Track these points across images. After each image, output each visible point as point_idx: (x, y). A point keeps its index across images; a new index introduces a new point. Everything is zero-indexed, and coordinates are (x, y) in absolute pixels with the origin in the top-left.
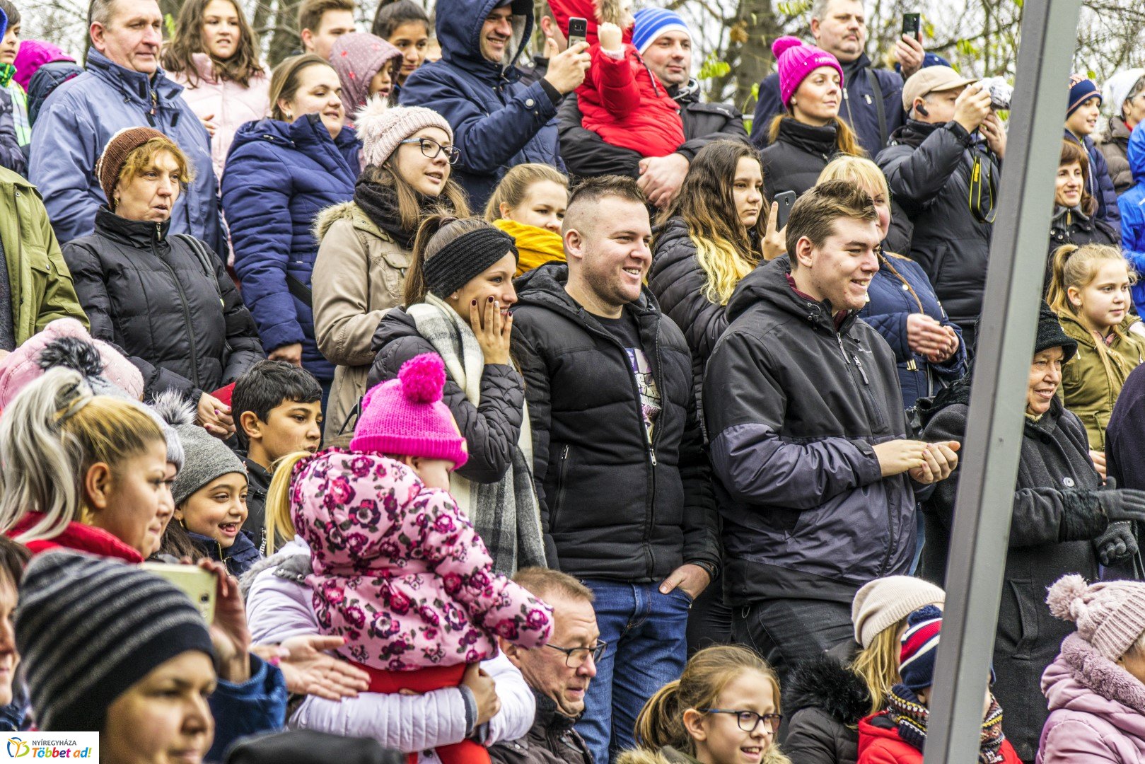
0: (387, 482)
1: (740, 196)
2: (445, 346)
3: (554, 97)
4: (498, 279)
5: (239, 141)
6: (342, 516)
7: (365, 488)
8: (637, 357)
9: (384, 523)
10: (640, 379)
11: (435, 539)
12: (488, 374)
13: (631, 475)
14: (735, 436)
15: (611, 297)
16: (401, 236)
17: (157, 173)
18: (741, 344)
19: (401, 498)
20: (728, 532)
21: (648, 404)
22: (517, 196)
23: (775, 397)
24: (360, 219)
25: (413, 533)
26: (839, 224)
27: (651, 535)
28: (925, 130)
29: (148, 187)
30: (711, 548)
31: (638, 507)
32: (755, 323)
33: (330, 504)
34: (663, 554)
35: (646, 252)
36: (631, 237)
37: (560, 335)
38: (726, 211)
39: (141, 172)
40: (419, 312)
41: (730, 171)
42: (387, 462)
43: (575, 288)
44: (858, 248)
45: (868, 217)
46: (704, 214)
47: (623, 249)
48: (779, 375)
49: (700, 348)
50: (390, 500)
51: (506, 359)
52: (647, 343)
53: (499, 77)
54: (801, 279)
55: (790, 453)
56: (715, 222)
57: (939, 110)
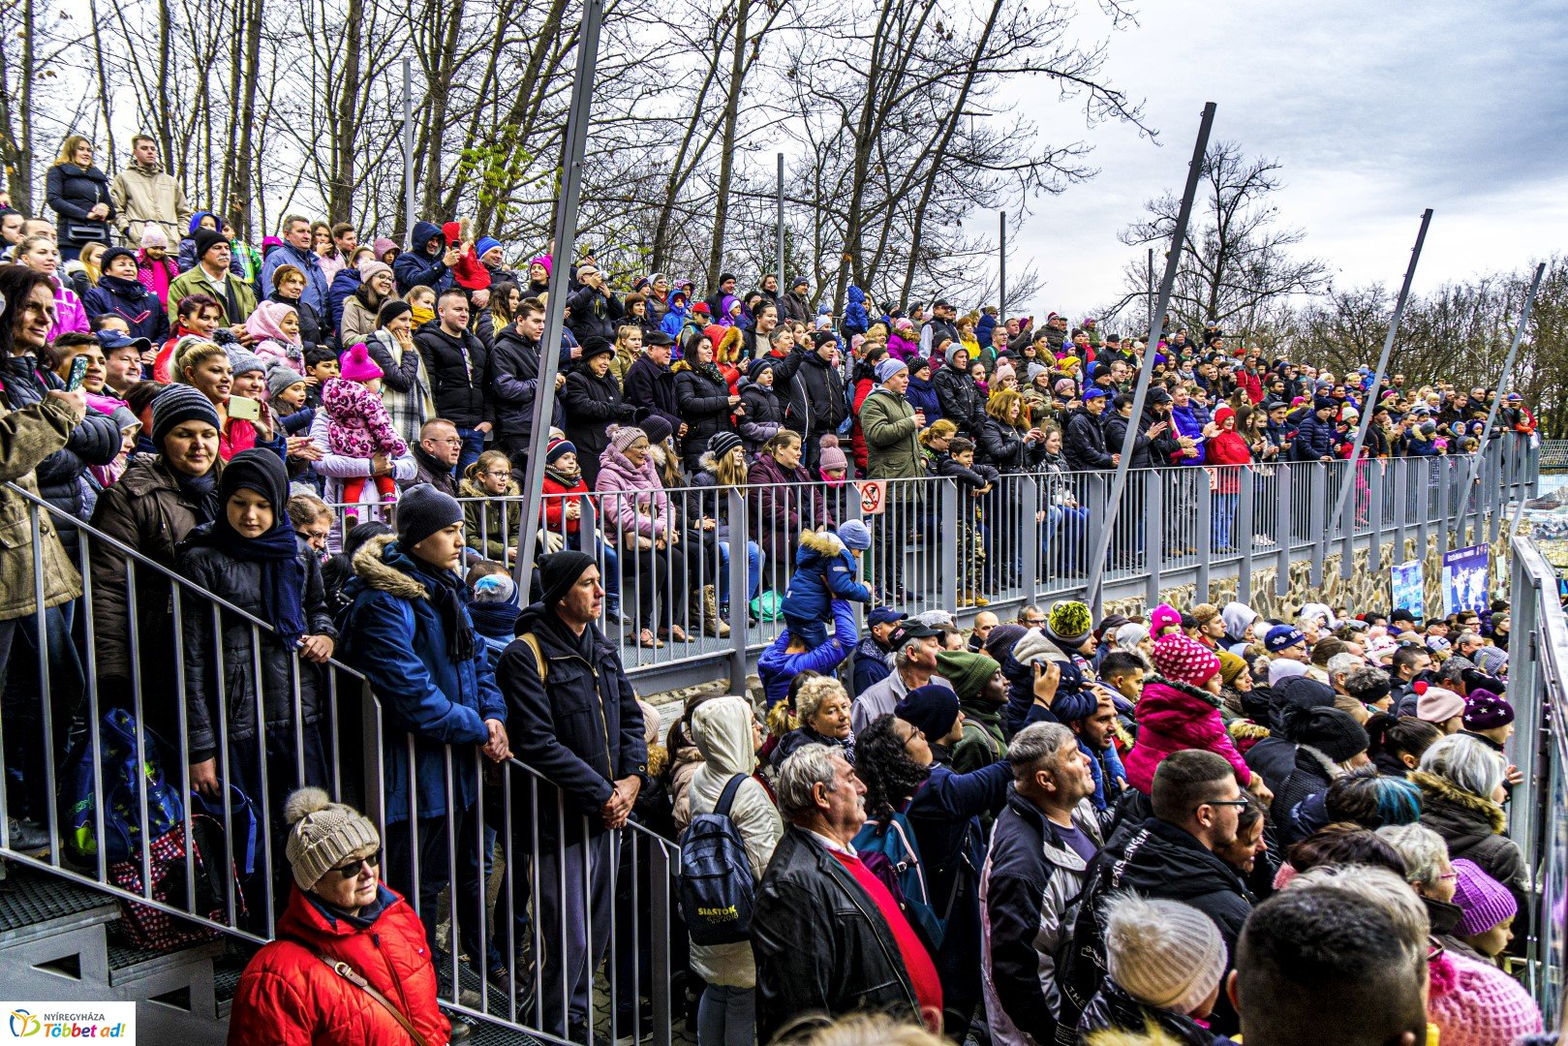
0: (352, 391)
1: (511, 301)
2: (387, 345)
3: (444, 267)
4: (404, 319)
5: (337, 275)
6: (335, 401)
7: (344, 392)
8: (465, 351)
9: (350, 404)
10: (466, 358)
11: (367, 411)
12: (404, 354)
13: (463, 391)
14: (500, 380)
15: (456, 330)
16: (373, 309)
17: (294, 281)
18: (500, 351)
19: (357, 396)
20: (498, 411)
21: (469, 367)
22: (417, 296)
23: (513, 367)
24: (357, 302)
25: (359, 408)
26: (532, 312)
27: (471, 411)
28: (582, 286)
29: (291, 286)
30: (493, 417)
31: (466, 402)
32: (504, 344)
33: (331, 396)
34: (475, 418)
35: (467, 314)
36: (460, 309)
37: (437, 342)
38: (506, 306)
39: (288, 280)
40: (378, 334)
41: (508, 293)
42: (353, 383)
43: (444, 328)
44: (538, 321)
45: (542, 312)
46: (498, 307)
47: (458, 314)
48: (514, 361)
49: (488, 350)
50: (353, 397)
51: (412, 348)
52: (468, 346)
53: (431, 259)
54: (519, 330)
55: (520, 384)
56: (502, 310)
57: (589, 280)
